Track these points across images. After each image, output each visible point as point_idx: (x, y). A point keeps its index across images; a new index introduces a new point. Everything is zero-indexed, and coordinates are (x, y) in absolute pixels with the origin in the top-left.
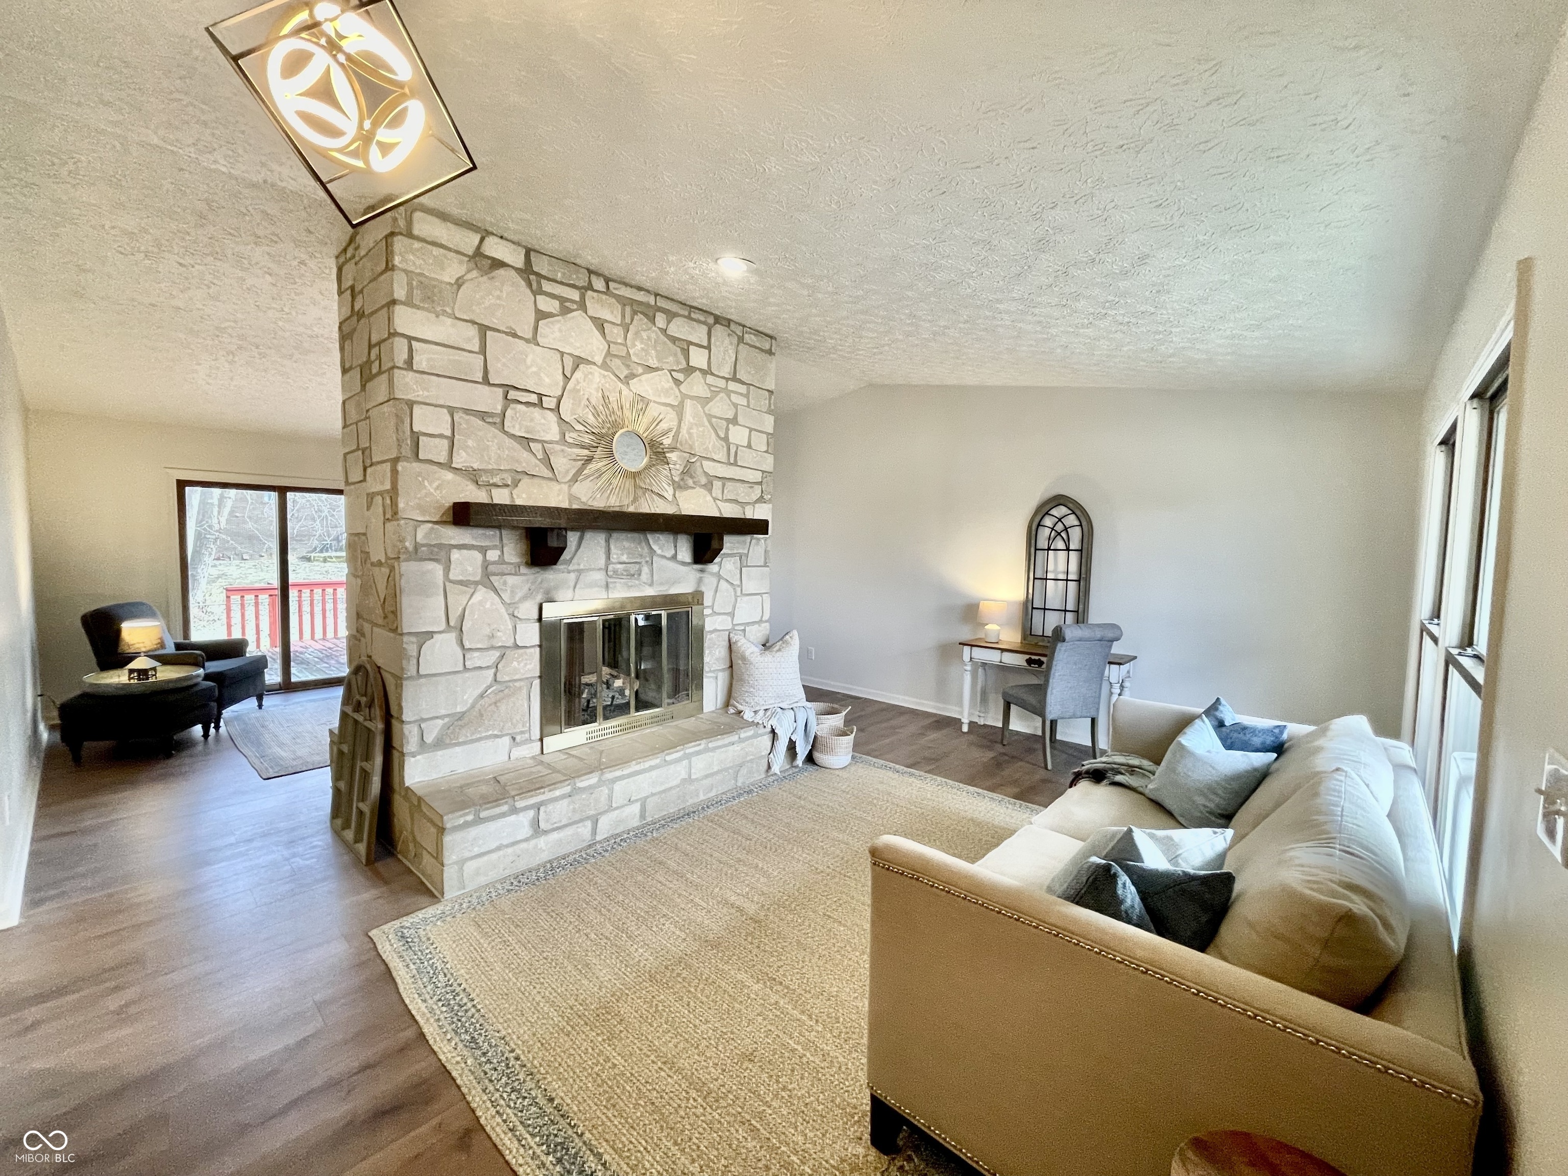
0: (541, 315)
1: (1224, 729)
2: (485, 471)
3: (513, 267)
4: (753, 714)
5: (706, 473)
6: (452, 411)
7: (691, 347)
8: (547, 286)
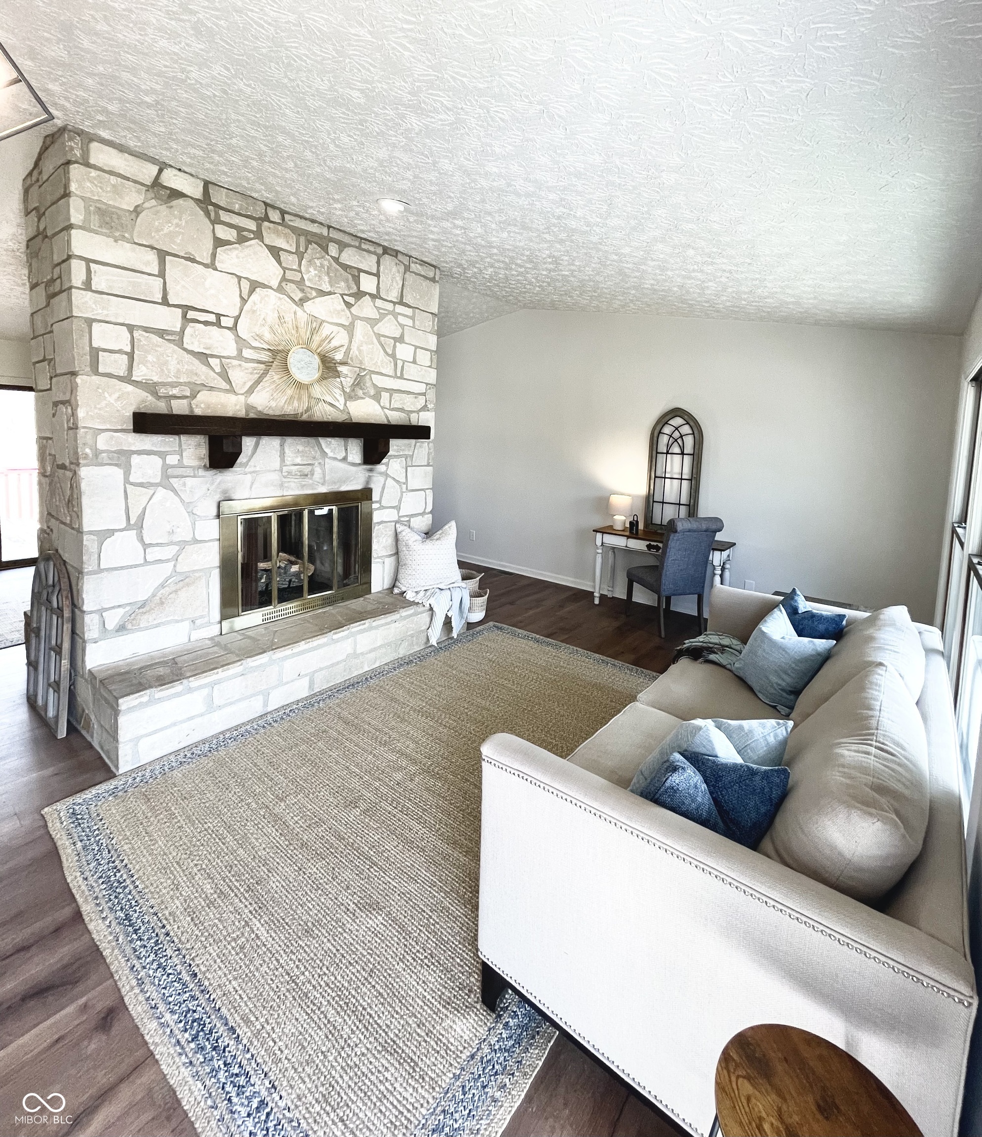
0: (219, 243)
1: (797, 616)
2: (164, 384)
3: (192, 198)
4: (414, 594)
5: (375, 386)
6: (131, 328)
7: (362, 274)
8: (224, 216)
